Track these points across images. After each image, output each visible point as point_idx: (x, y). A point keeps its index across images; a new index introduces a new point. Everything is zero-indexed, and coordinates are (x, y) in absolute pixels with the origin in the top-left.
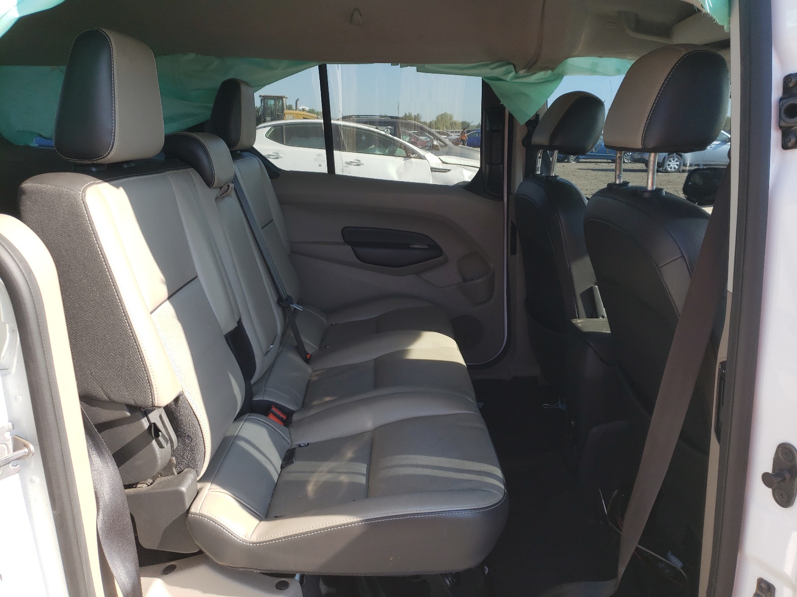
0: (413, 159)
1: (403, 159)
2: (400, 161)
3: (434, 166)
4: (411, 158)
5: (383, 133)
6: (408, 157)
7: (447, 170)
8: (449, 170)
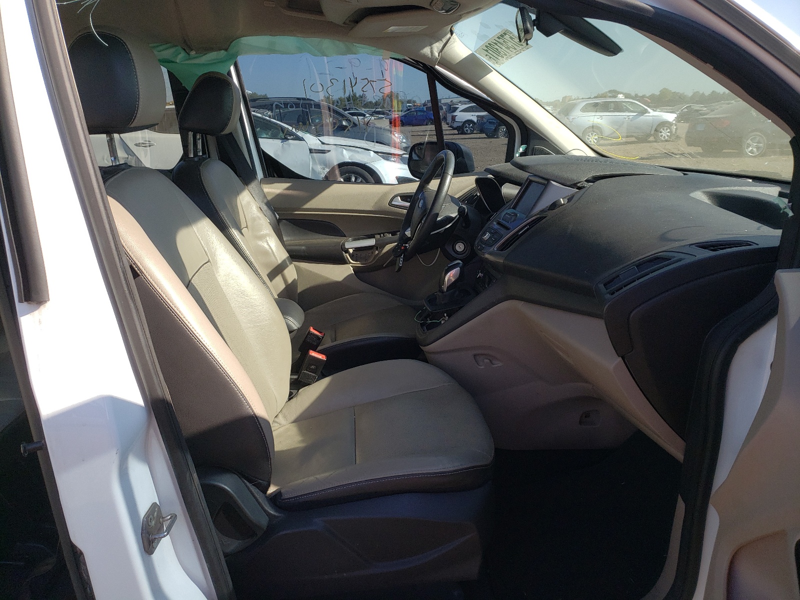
0: (290, 141)
1: (281, 141)
2: (278, 142)
3: (313, 147)
4: (289, 139)
5: (260, 115)
6: (285, 139)
7: (325, 150)
8: (329, 151)
